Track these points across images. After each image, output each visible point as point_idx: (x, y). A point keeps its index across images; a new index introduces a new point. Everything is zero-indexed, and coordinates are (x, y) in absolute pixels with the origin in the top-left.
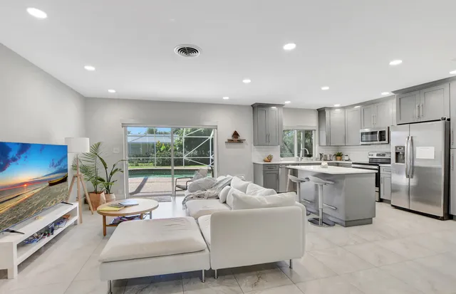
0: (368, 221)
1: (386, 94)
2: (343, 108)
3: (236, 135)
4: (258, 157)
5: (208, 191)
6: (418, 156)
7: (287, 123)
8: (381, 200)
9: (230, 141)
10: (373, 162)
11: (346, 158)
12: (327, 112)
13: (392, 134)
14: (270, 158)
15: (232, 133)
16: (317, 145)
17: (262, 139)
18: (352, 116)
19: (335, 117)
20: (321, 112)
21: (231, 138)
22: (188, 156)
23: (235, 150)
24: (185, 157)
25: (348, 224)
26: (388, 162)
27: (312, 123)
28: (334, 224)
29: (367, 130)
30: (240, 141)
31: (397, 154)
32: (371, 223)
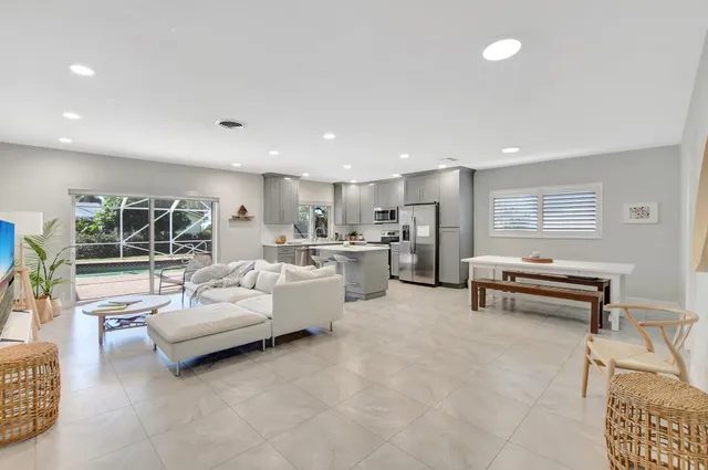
0: (382, 294)
1: (397, 176)
2: (359, 184)
3: (243, 210)
4: (269, 238)
5: (225, 279)
6: (419, 234)
7: (304, 197)
8: (392, 277)
9: (236, 218)
10: (384, 241)
11: (361, 237)
12: (343, 188)
13: (401, 212)
14: (283, 240)
15: (238, 207)
16: (332, 224)
17: (274, 216)
18: (366, 193)
19: (351, 193)
20: (337, 187)
21: (236, 214)
22: (129, 240)
23: (241, 229)
24: (123, 243)
25: (369, 296)
26: (397, 240)
27: (327, 198)
28: (356, 299)
29: (380, 209)
30: (247, 219)
31: (404, 232)
32: (384, 295)
